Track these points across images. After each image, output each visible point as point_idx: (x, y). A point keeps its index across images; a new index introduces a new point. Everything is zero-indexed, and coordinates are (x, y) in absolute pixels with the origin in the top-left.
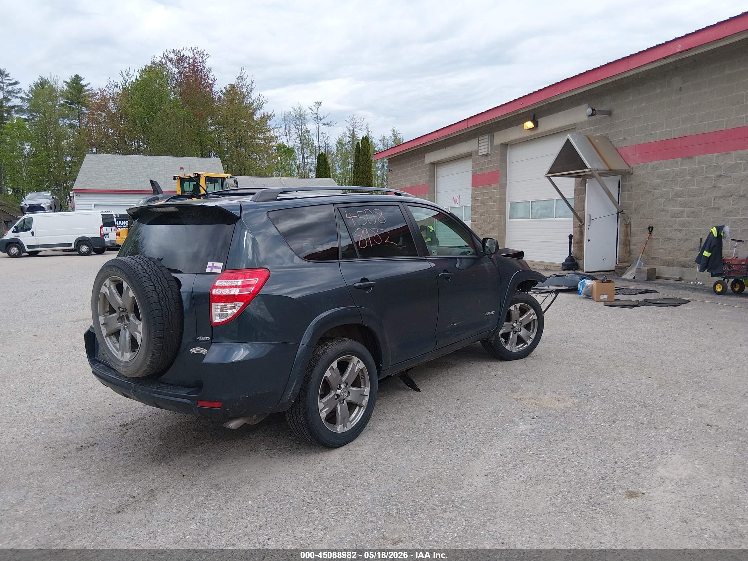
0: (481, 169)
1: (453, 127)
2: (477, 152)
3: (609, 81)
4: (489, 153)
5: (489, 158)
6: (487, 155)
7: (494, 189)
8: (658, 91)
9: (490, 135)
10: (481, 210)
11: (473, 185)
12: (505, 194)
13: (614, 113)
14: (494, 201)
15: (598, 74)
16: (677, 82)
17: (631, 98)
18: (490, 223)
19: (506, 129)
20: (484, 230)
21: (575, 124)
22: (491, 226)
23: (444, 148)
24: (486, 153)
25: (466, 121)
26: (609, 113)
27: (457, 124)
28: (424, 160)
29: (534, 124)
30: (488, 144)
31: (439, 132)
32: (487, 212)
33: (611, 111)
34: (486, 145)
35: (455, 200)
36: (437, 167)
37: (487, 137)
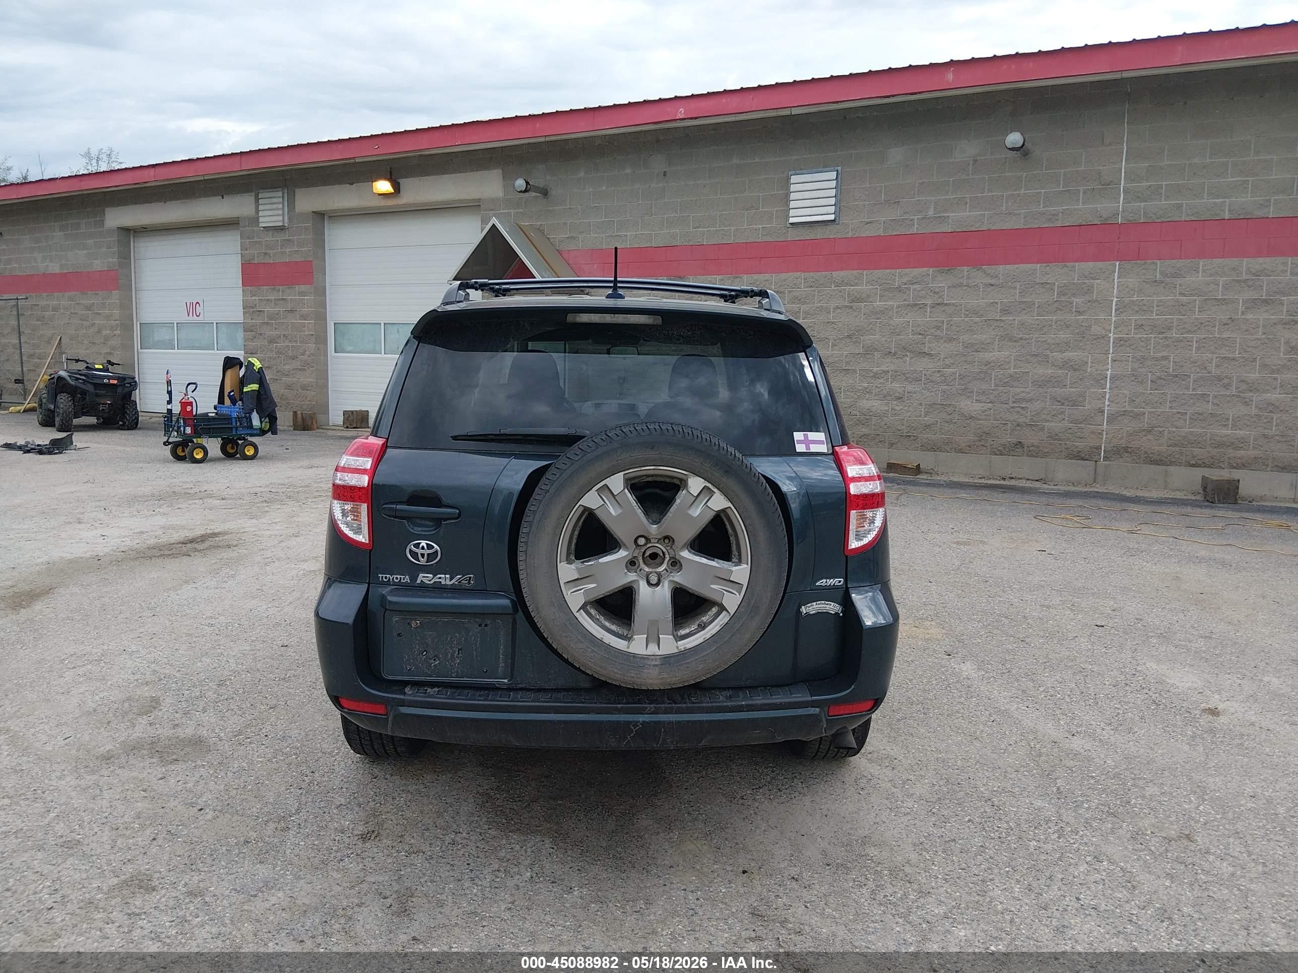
0: (265, 254)
1: (199, 163)
2: (255, 220)
3: (543, 139)
4: (286, 225)
5: (285, 236)
6: (281, 229)
7: (302, 293)
8: (628, 171)
9: (286, 191)
10: (270, 333)
11: (244, 284)
12: (324, 305)
13: (553, 192)
14: (303, 317)
15: (538, 126)
16: (658, 163)
17: (582, 174)
18: (294, 358)
19: (324, 185)
20: (278, 371)
21: (479, 200)
22: (296, 364)
23: (160, 201)
24: (281, 224)
25: (238, 157)
26: (545, 193)
27: (211, 161)
28: (103, 221)
29: (393, 187)
30: (283, 209)
31: (158, 170)
32: (284, 336)
33: (546, 190)
34: (278, 209)
35: (192, 308)
36: (134, 237)
37: (280, 194)
